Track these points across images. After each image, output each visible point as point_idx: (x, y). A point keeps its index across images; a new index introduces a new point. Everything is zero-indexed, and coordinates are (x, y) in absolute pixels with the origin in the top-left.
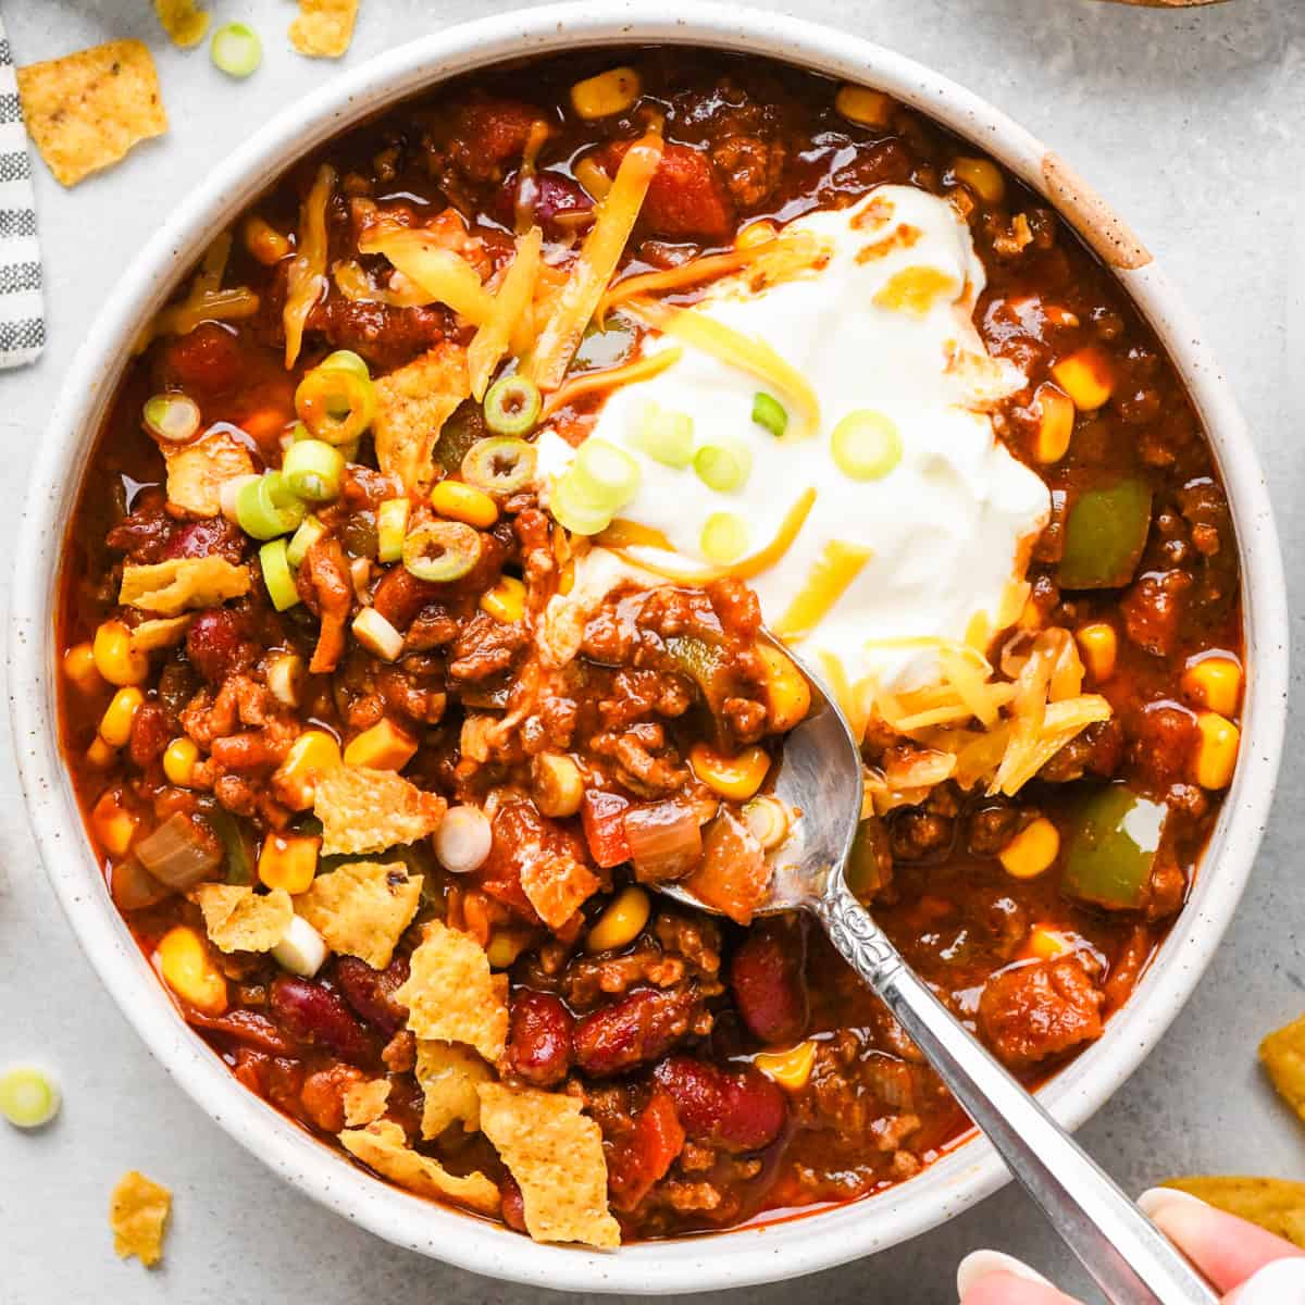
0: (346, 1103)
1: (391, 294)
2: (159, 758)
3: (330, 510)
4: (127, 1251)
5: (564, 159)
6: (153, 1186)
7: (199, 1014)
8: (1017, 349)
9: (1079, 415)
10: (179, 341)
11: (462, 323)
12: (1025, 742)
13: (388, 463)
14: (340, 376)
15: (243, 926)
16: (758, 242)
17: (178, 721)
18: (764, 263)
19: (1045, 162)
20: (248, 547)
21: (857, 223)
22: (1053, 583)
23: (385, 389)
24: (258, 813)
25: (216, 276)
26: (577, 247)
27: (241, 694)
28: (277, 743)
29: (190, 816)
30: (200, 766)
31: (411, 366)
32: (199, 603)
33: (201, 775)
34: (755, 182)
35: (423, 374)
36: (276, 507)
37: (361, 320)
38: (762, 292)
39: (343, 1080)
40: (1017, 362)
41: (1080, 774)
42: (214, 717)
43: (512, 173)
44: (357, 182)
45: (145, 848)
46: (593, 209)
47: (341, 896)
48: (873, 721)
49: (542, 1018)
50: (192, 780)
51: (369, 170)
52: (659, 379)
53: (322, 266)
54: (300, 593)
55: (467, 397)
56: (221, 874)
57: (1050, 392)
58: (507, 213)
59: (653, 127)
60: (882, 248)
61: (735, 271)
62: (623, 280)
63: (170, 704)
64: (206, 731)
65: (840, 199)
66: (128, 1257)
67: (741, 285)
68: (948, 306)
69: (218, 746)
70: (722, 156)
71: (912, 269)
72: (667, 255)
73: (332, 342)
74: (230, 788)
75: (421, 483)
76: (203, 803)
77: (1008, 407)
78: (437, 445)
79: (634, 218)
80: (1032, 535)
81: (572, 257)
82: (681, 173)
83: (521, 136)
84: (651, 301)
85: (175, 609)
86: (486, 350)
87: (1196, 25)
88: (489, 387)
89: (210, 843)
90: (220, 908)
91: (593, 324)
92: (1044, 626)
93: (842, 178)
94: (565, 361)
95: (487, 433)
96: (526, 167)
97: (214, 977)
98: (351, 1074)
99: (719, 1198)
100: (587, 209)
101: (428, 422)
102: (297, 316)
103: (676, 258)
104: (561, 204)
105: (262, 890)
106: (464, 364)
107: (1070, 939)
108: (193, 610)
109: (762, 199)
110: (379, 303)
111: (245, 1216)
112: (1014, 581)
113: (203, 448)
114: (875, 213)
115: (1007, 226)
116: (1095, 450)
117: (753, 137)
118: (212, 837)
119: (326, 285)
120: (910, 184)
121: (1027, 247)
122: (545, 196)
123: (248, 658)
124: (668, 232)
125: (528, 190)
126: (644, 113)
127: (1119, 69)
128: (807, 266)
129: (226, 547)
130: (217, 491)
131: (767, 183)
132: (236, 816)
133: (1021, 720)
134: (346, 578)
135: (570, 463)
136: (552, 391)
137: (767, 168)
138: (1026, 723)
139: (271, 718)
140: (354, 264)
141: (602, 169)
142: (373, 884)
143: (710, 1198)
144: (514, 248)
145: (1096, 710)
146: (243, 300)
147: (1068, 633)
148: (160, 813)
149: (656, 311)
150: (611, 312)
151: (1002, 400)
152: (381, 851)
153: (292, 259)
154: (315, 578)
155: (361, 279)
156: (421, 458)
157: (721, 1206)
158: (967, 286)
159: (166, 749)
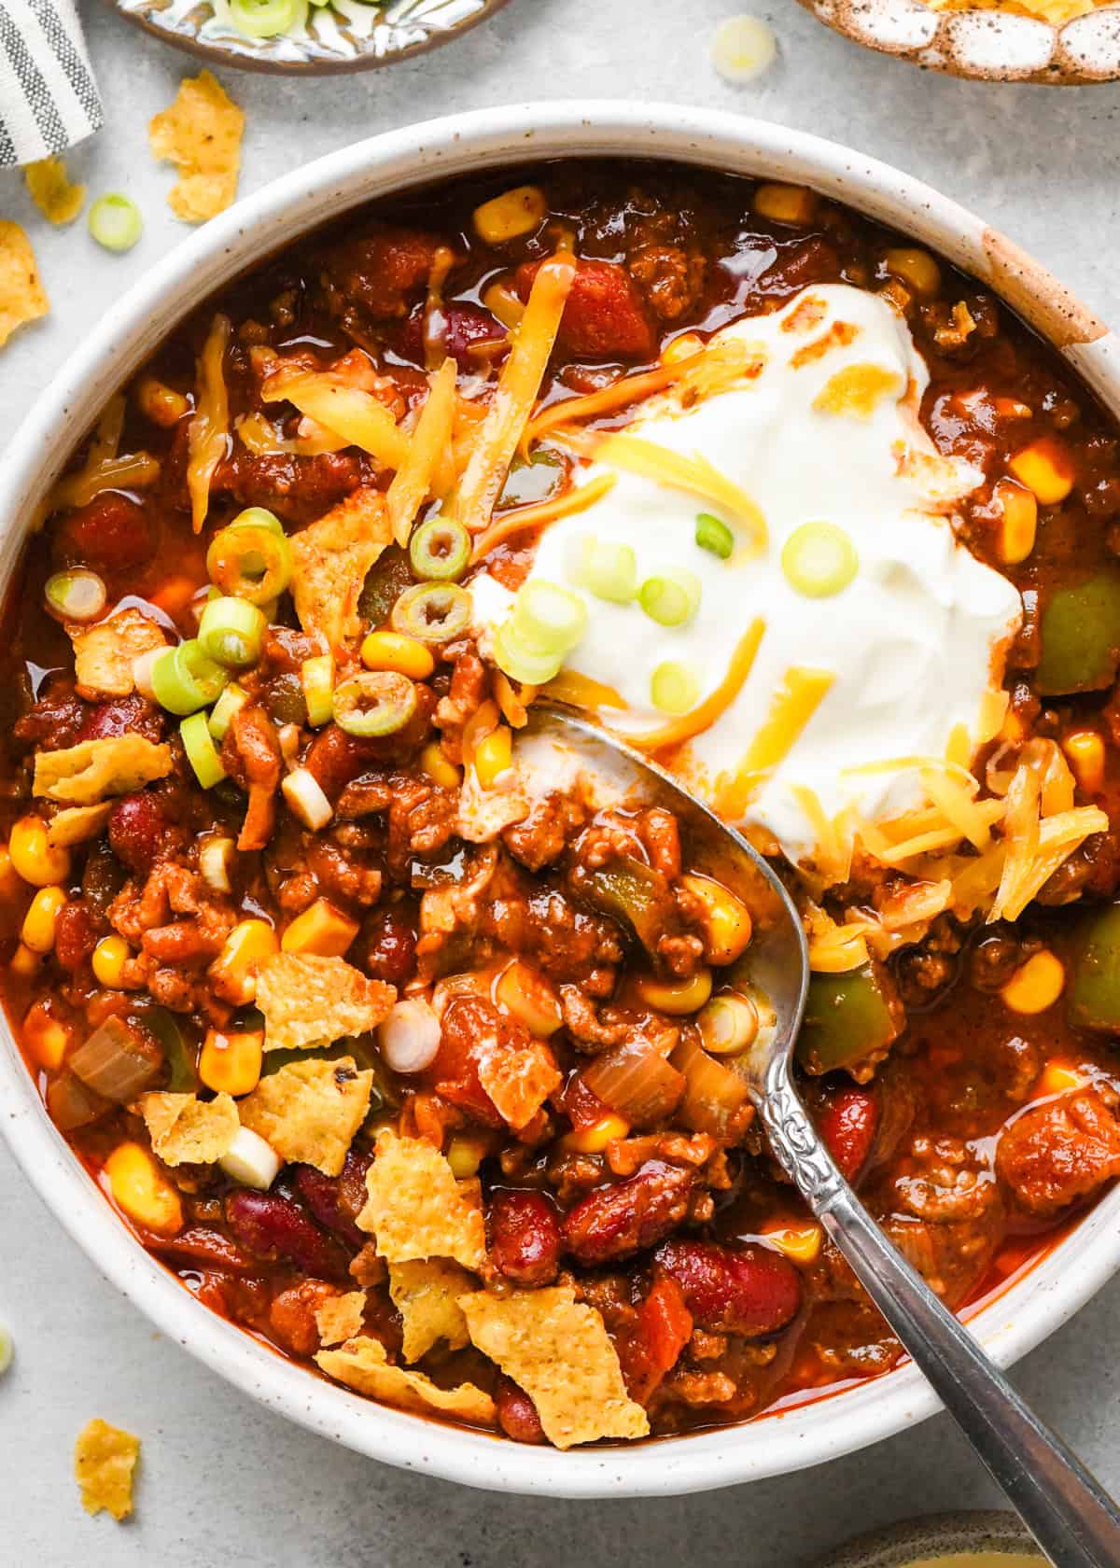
0: (319, 1321)
1: (300, 442)
2: (87, 960)
3: (251, 675)
4: (97, 1506)
5: (472, 286)
6: (119, 1433)
7: (153, 1236)
8: (969, 445)
9: (1042, 509)
10: (79, 513)
11: (378, 466)
12: (1022, 862)
13: (310, 622)
14: (252, 533)
15: (189, 1137)
16: (684, 357)
17: (105, 917)
18: (693, 378)
19: (985, 237)
20: (167, 724)
21: (789, 325)
22: (1032, 691)
23: (302, 545)
24: (197, 1010)
25: (112, 442)
26: (494, 377)
27: (169, 881)
28: (213, 931)
29: (125, 1020)
30: (131, 963)
31: (328, 517)
32: (119, 788)
33: (134, 972)
34: (677, 293)
35: (342, 525)
36: (195, 678)
37: (271, 473)
38: (694, 408)
39: (313, 1296)
40: (971, 458)
41: (1078, 895)
42: (142, 909)
43: (418, 306)
44: (254, 329)
45: (80, 1059)
46: (508, 336)
47: (287, 1097)
48: (857, 856)
49: (525, 1215)
50: (124, 979)
51: (267, 317)
52: (594, 511)
53: (224, 423)
54: (226, 767)
55: (391, 543)
56: (162, 1080)
57: (1010, 487)
58: (416, 349)
59: (563, 245)
60: (818, 349)
61: (664, 389)
62: (546, 409)
63: (94, 900)
64: (136, 924)
65: (767, 303)
66: (98, 1513)
67: (672, 402)
68: (894, 405)
69: (149, 938)
70: (639, 268)
71: (851, 369)
72: (589, 378)
73: (242, 500)
74: (165, 982)
75: (347, 639)
76: (137, 1003)
77: (965, 507)
78: (362, 596)
79: (552, 341)
80: (1005, 639)
81: (490, 390)
82: (598, 286)
83: (425, 264)
84: (576, 428)
85: (93, 796)
86: (405, 495)
87: (1115, 113)
88: (412, 533)
89: (147, 1047)
90: (163, 1117)
91: (517, 457)
92: (1028, 736)
93: (767, 281)
94: (493, 498)
95: (415, 580)
96: (432, 298)
97: (167, 1194)
98: (321, 1290)
99: (734, 1388)
100: (501, 336)
101: (350, 575)
102: (202, 476)
103: (598, 381)
104: (473, 335)
105: (207, 1095)
106: (384, 509)
107: (1085, 1073)
108: (113, 795)
109: (685, 309)
110: (288, 455)
111: (220, 1456)
112: (992, 691)
113: (112, 626)
114: (809, 314)
115: (947, 318)
116: (1063, 545)
117: (671, 246)
118: (150, 1039)
119: (230, 442)
120: (841, 282)
121: (972, 335)
122: (455, 326)
123: (175, 843)
124: (589, 353)
125: (436, 324)
126: (553, 231)
127: (1038, 165)
128: (739, 376)
129: (144, 726)
130: (130, 668)
131: (689, 292)
132: (173, 1013)
133: (1016, 839)
134: (274, 745)
135: (511, 607)
136: (481, 531)
137: (687, 276)
138: (1020, 841)
139: (204, 905)
140: (258, 415)
141: (514, 294)
142: (320, 1083)
143: (726, 1388)
144: (426, 385)
145: (1094, 820)
146: (144, 465)
147: (1053, 743)
148: (92, 1018)
149: (584, 436)
150: (535, 443)
151: (960, 500)
152: (327, 1045)
153: (191, 417)
154: (241, 747)
155: (266, 429)
156: (346, 612)
157: (738, 1396)
158: (911, 384)
159: (94, 949)
